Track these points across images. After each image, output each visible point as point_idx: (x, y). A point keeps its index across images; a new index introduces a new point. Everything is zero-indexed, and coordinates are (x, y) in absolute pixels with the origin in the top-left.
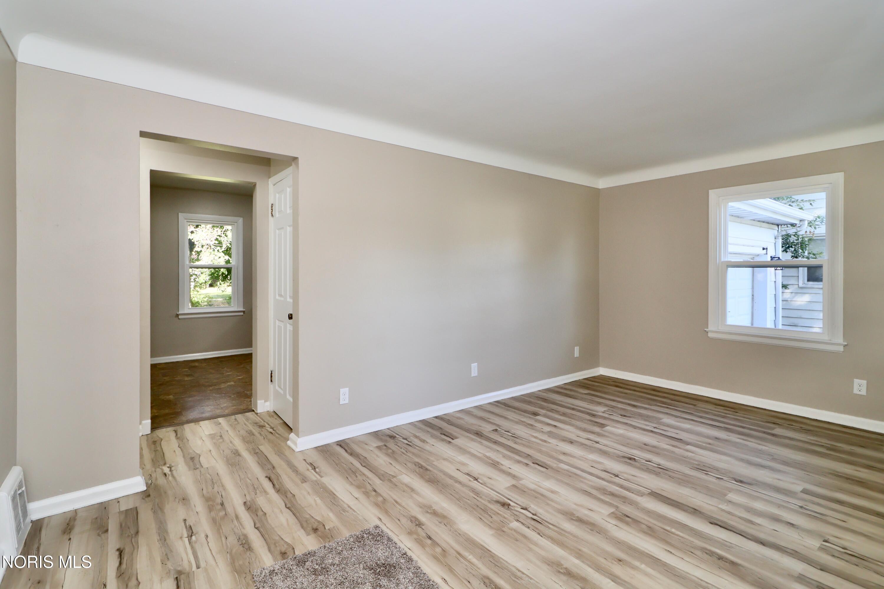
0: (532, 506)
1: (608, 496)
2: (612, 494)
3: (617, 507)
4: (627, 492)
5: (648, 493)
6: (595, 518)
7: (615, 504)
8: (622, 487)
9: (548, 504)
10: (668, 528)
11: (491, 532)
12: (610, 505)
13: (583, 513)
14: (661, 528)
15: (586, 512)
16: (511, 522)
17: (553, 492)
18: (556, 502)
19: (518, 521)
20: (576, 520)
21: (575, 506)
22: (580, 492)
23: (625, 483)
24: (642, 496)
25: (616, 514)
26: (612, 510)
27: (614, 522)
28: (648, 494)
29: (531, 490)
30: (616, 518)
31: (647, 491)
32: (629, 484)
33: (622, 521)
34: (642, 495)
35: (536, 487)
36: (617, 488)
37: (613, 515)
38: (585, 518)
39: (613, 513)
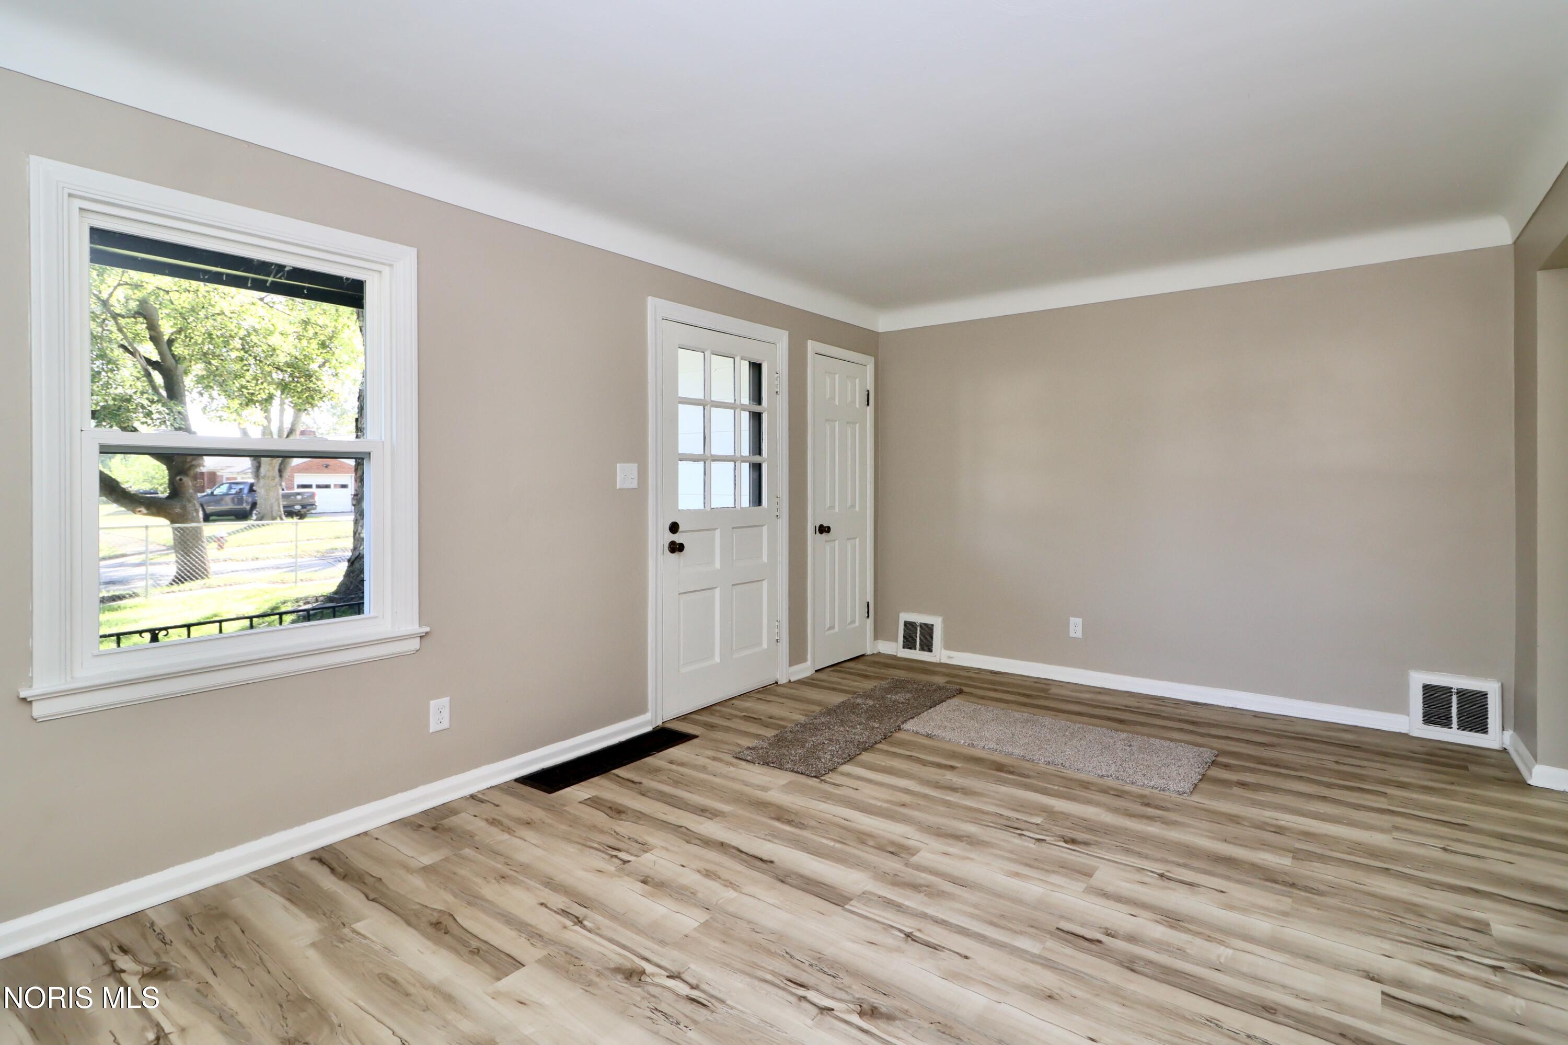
0: (1032, 846)
1: (922, 882)
2: (915, 887)
3: (907, 865)
4: (889, 896)
5: (852, 903)
6: (938, 845)
7: (910, 870)
8: (899, 908)
9: (1011, 852)
10: (838, 846)
11: (1056, 809)
12: (919, 868)
13: (955, 849)
14: (846, 844)
15: (951, 850)
16: (1042, 822)
17: (1017, 875)
18: (1002, 857)
19: (1037, 824)
20: (962, 836)
21: (972, 856)
22: (972, 882)
23: (890, 917)
24: (864, 893)
25: (909, 853)
26: (915, 859)
27: (910, 843)
28: (851, 900)
29: (1053, 872)
30: (910, 849)
31: (855, 906)
32: (884, 917)
33: (901, 845)
34: (865, 896)
35: (1048, 879)
36: (907, 903)
37: (912, 851)
38: (951, 841)
39: (913, 855)
